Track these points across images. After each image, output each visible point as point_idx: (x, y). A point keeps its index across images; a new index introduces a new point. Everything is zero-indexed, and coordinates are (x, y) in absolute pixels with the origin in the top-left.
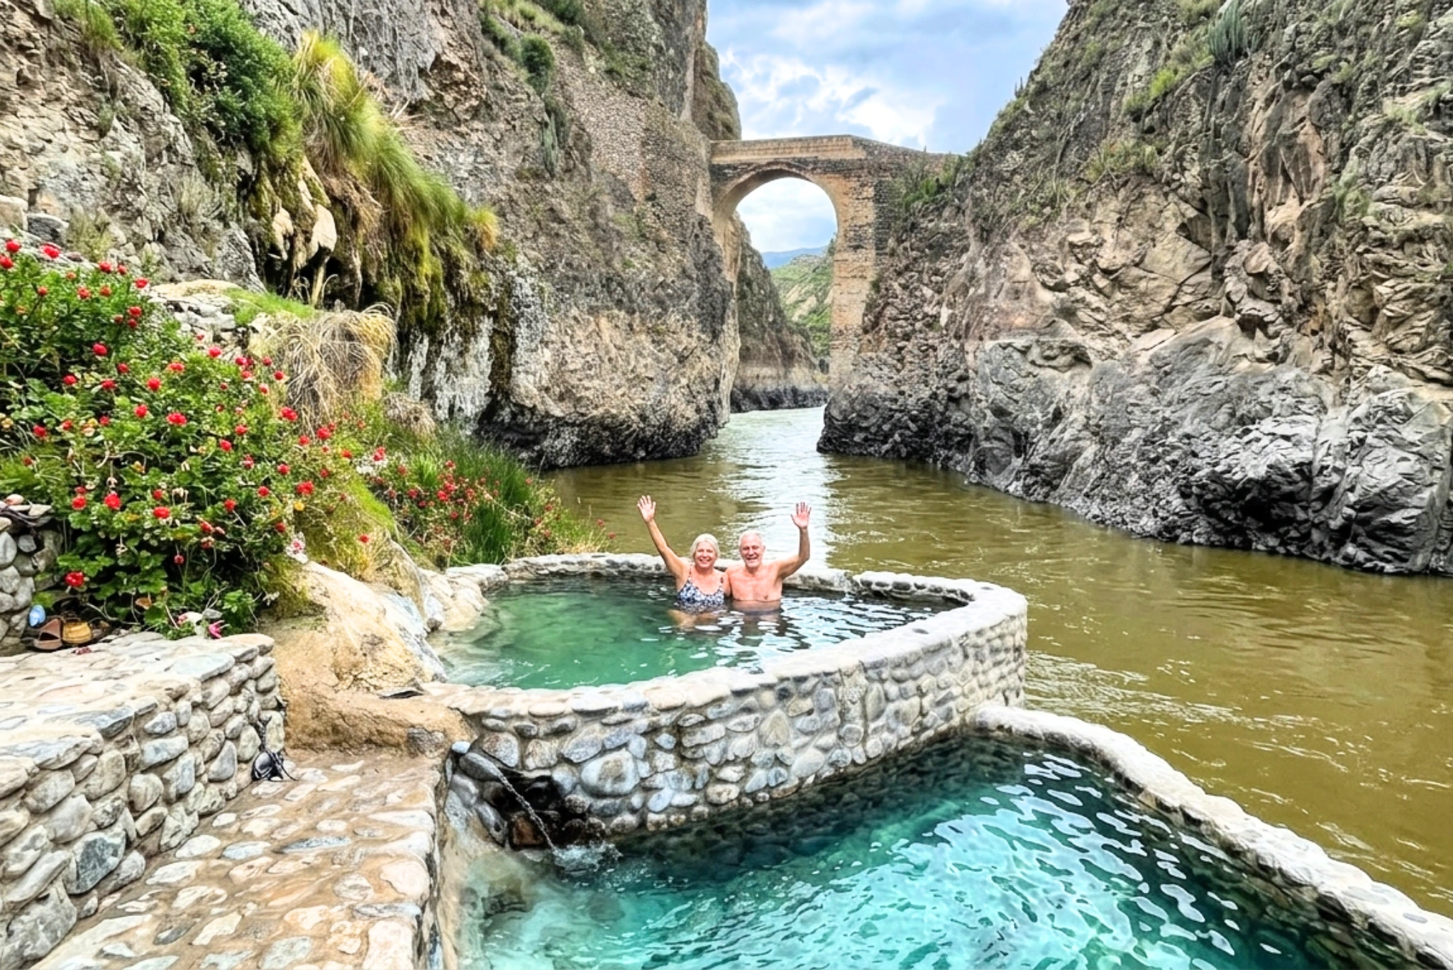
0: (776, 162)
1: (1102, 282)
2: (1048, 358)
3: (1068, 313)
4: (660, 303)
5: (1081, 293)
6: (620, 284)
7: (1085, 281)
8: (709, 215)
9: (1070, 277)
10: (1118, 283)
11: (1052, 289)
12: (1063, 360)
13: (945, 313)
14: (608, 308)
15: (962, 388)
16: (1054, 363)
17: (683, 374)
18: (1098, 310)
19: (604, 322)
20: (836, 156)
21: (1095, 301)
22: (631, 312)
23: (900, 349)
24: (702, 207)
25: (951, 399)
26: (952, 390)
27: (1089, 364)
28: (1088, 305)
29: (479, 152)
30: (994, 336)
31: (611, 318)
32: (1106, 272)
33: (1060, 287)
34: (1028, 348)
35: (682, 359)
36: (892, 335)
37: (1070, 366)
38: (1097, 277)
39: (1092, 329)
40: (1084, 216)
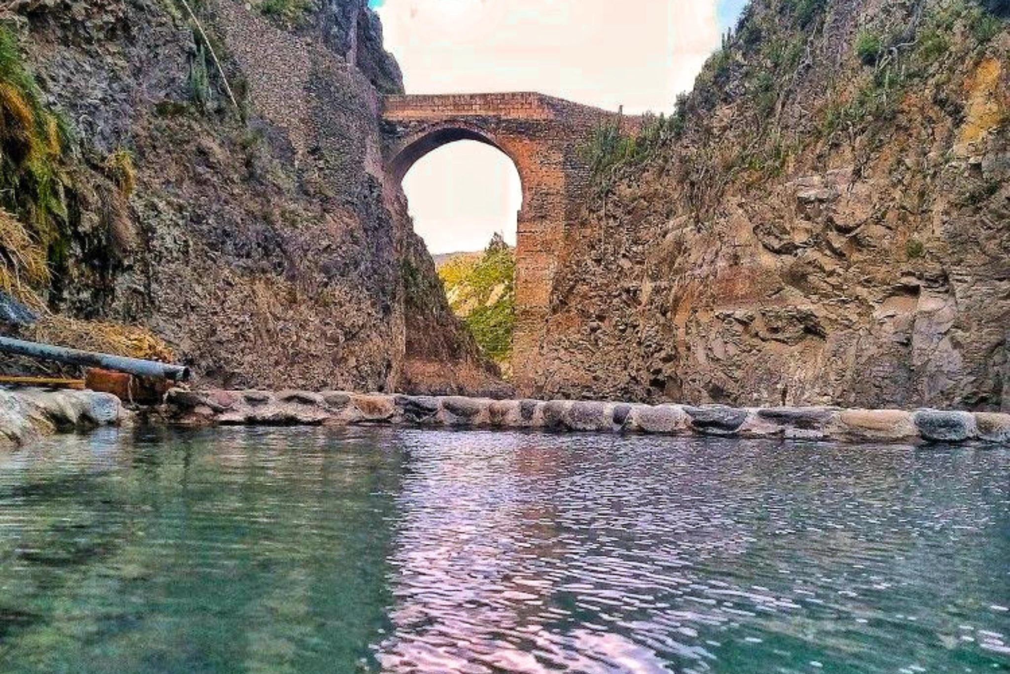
0: (453, 120)
1: (839, 242)
2: (775, 330)
3: (797, 278)
4: (325, 270)
5: (812, 254)
6: (279, 246)
7: (818, 242)
8: (380, 176)
9: (799, 238)
10: (857, 243)
11: (778, 252)
12: (792, 331)
13: (647, 287)
14: (264, 271)
15: (668, 369)
16: (779, 336)
17: (352, 353)
18: (831, 274)
19: (259, 287)
20: (520, 115)
21: (829, 263)
22: (292, 278)
23: (593, 330)
24: (371, 167)
25: (655, 383)
26: (658, 371)
27: (823, 337)
28: (822, 269)
29: (115, 78)
30: (708, 308)
31: (269, 283)
32: (843, 230)
33: (789, 249)
34: (752, 318)
35: (350, 336)
36: (584, 314)
37: (801, 339)
38: (832, 235)
39: (826, 296)
40: (815, 169)
